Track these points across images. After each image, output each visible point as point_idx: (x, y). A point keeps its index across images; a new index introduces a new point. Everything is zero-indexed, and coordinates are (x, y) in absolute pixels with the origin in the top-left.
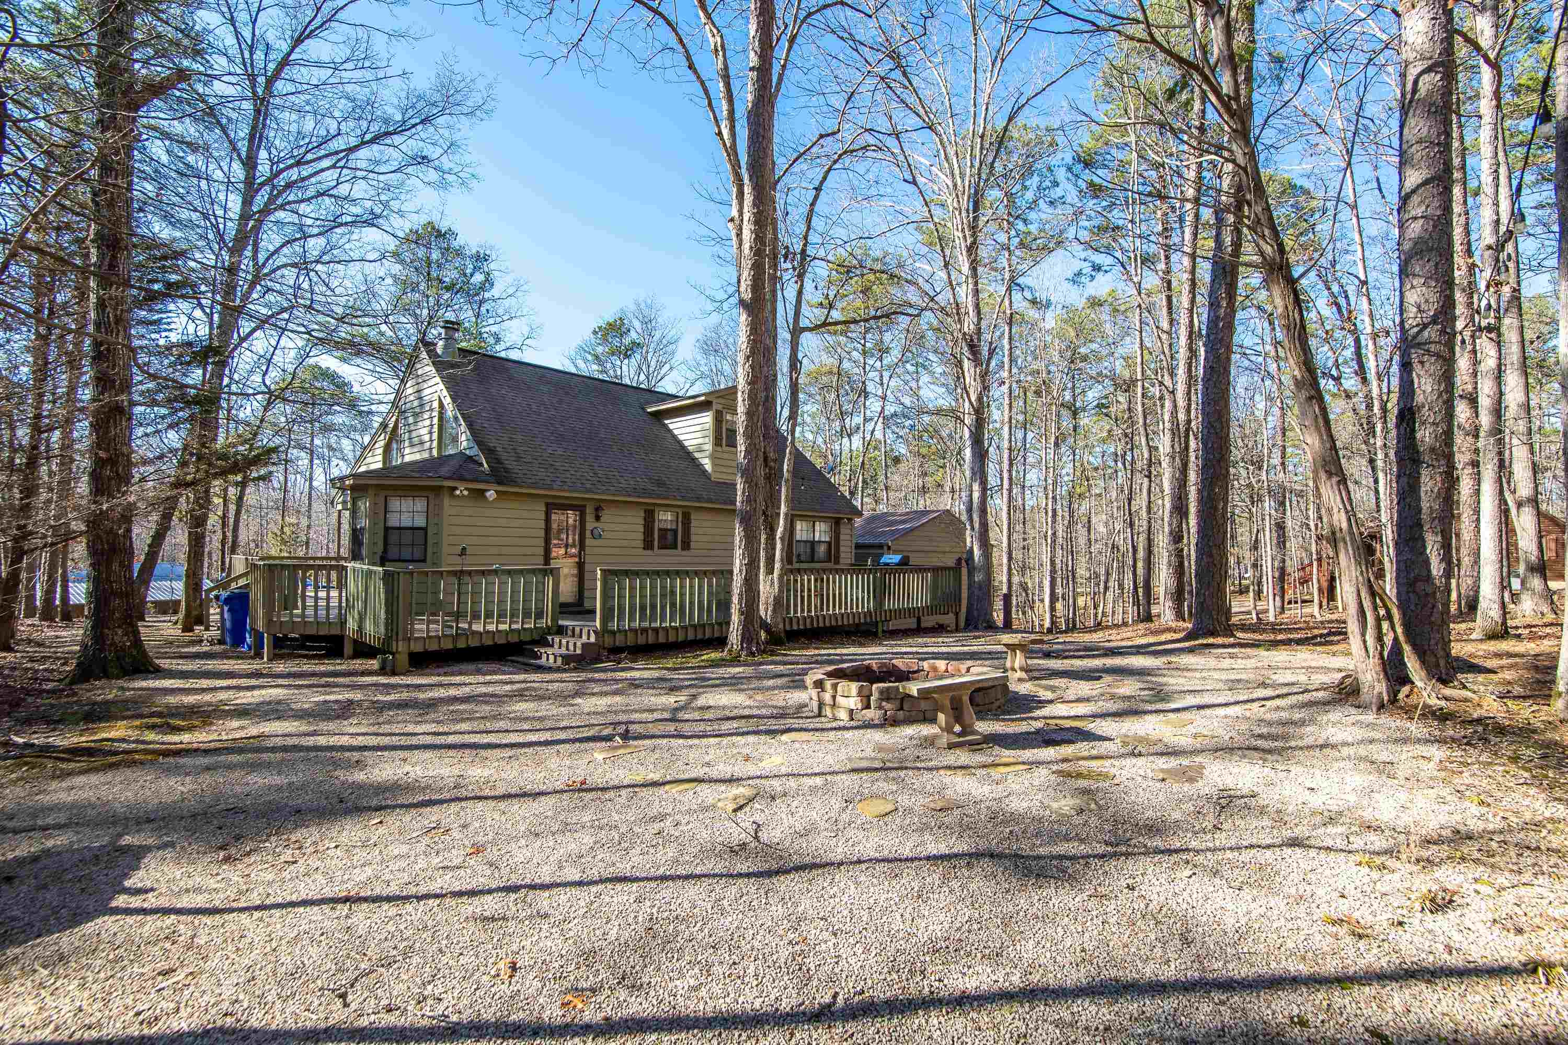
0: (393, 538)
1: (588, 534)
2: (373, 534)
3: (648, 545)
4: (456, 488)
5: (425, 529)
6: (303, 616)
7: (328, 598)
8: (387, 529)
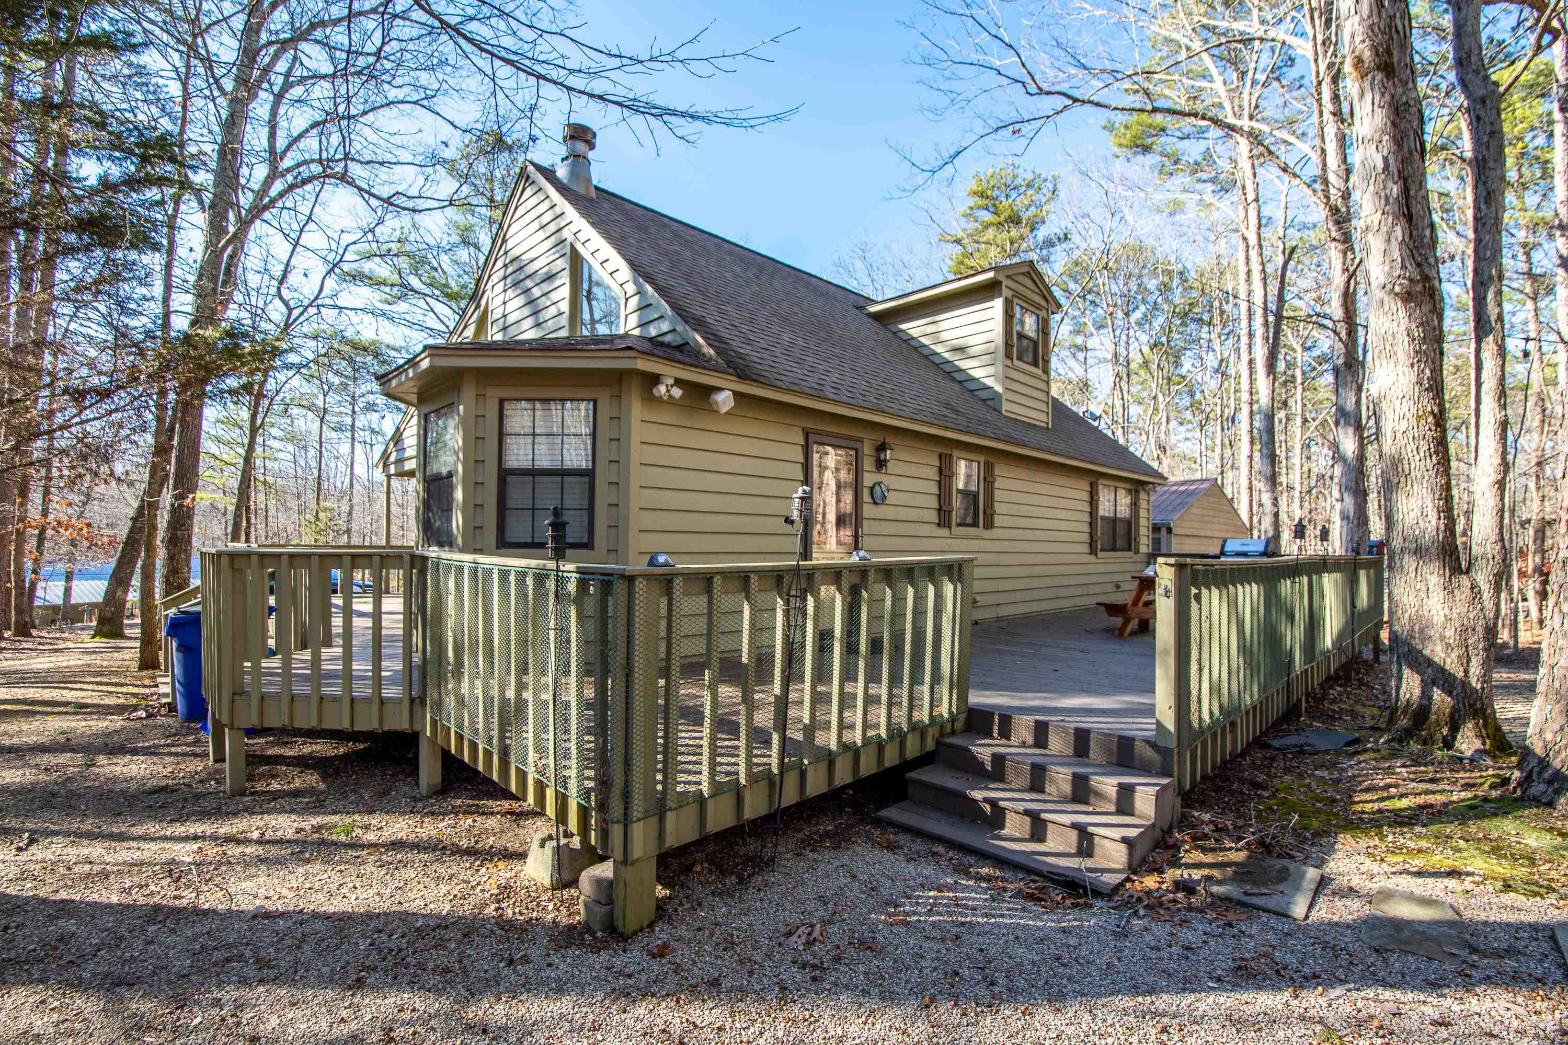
0: (519, 495)
1: (866, 497)
2: (473, 486)
3: (944, 518)
4: (655, 379)
5: (589, 474)
6: (347, 675)
7: (377, 615)
8: (505, 475)
